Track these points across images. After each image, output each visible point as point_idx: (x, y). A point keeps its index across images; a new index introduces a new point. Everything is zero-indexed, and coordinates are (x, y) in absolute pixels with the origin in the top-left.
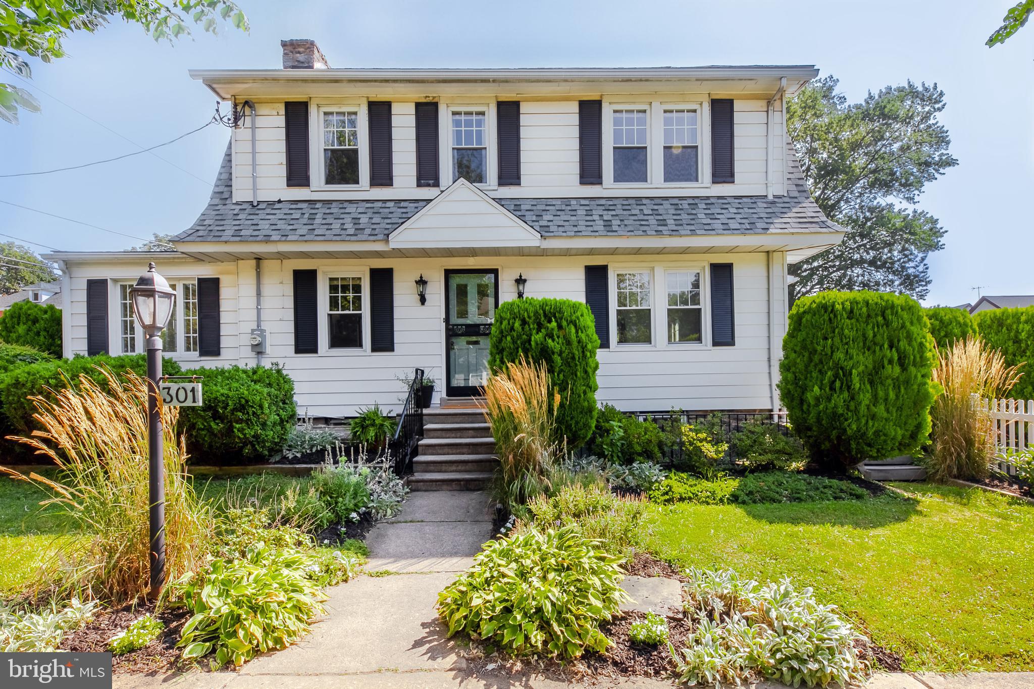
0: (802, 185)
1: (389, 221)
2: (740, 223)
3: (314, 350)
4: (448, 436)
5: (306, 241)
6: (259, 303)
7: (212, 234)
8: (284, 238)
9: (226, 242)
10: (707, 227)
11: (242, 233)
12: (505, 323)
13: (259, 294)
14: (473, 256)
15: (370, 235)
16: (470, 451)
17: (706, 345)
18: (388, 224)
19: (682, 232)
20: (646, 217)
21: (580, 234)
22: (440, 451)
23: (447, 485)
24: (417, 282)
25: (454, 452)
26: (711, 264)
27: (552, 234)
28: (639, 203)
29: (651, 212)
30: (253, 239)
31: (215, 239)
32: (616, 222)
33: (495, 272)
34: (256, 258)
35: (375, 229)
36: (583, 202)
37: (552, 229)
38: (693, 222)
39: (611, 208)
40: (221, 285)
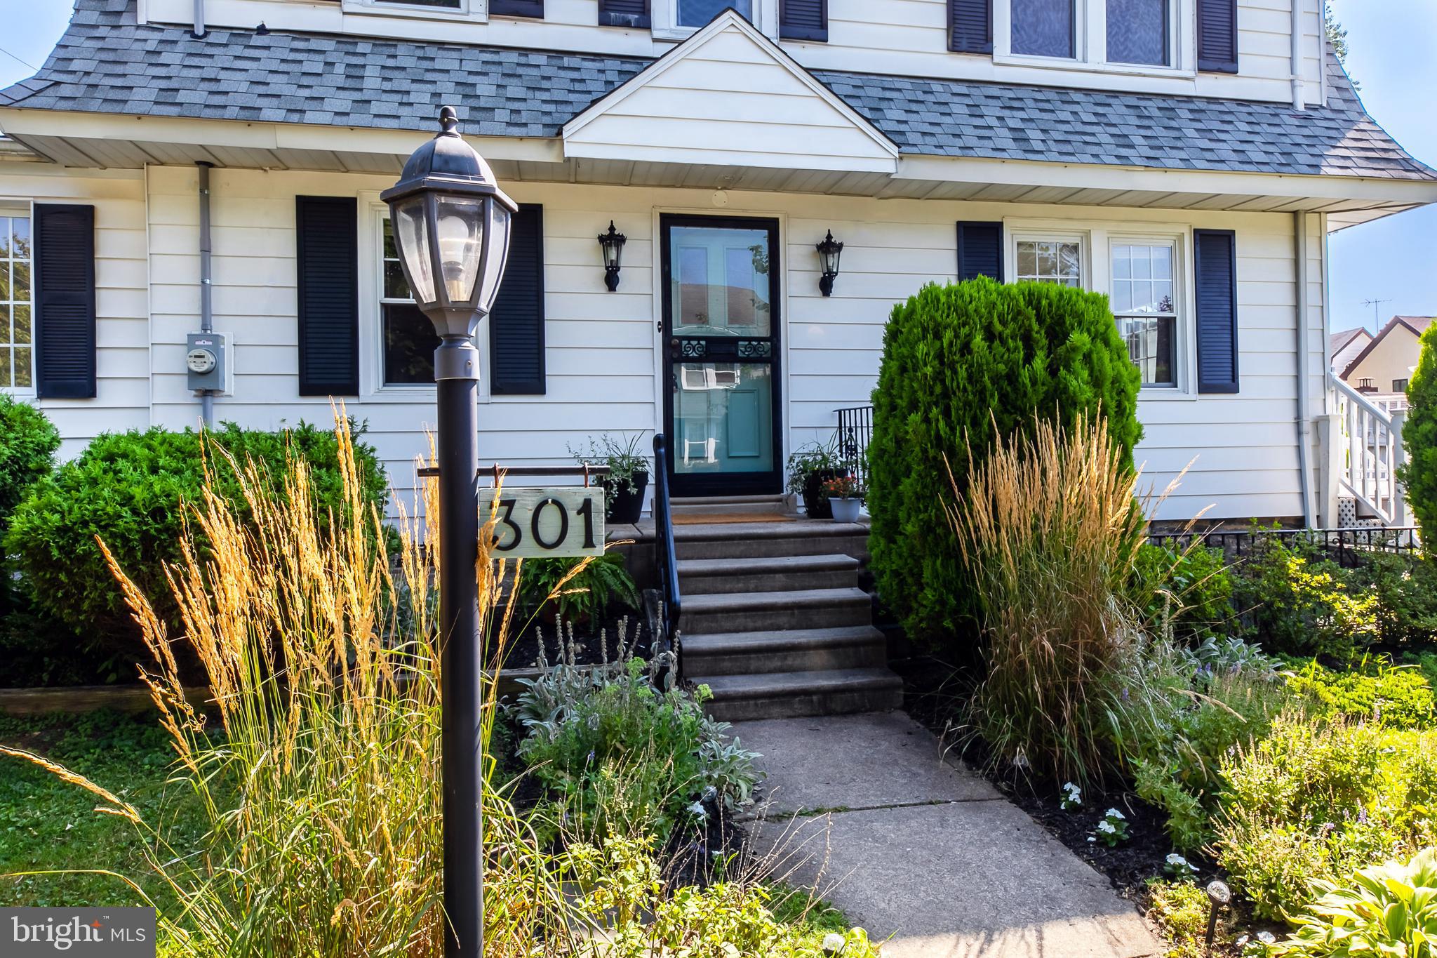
0: (1347, 89)
1: (546, 96)
2: (1266, 152)
3: (350, 388)
4: (728, 587)
5: (352, 128)
6: (205, 271)
7: (99, 94)
8: (295, 117)
9: (139, 117)
10: (1209, 155)
11: (181, 97)
12: (948, 335)
13: (206, 250)
14: (724, 188)
15: (509, 124)
16: (794, 622)
17: (1186, 391)
18: (544, 101)
19: (1169, 163)
20: (1088, 129)
21: (971, 152)
22: (727, 625)
23: (782, 704)
24: (602, 239)
25: (759, 624)
26: (1196, 231)
27: (915, 150)
28: (1065, 98)
29: (1094, 119)
30: (214, 113)
31: (108, 107)
32: (1034, 134)
33: (771, 226)
34: (198, 163)
35: (518, 112)
36: (956, 88)
37: (912, 138)
38: (1179, 144)
39: (1016, 104)
40: (99, 225)
